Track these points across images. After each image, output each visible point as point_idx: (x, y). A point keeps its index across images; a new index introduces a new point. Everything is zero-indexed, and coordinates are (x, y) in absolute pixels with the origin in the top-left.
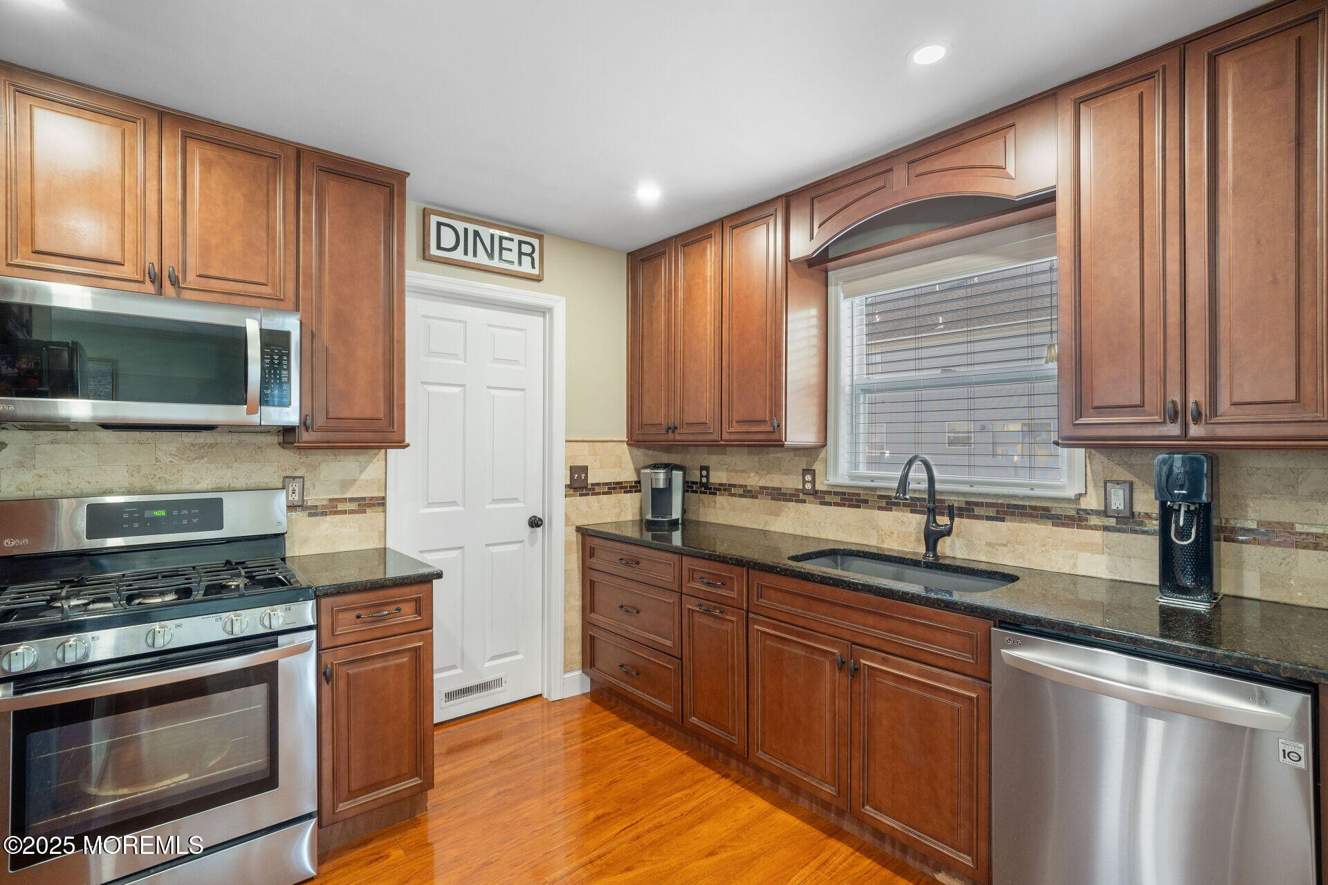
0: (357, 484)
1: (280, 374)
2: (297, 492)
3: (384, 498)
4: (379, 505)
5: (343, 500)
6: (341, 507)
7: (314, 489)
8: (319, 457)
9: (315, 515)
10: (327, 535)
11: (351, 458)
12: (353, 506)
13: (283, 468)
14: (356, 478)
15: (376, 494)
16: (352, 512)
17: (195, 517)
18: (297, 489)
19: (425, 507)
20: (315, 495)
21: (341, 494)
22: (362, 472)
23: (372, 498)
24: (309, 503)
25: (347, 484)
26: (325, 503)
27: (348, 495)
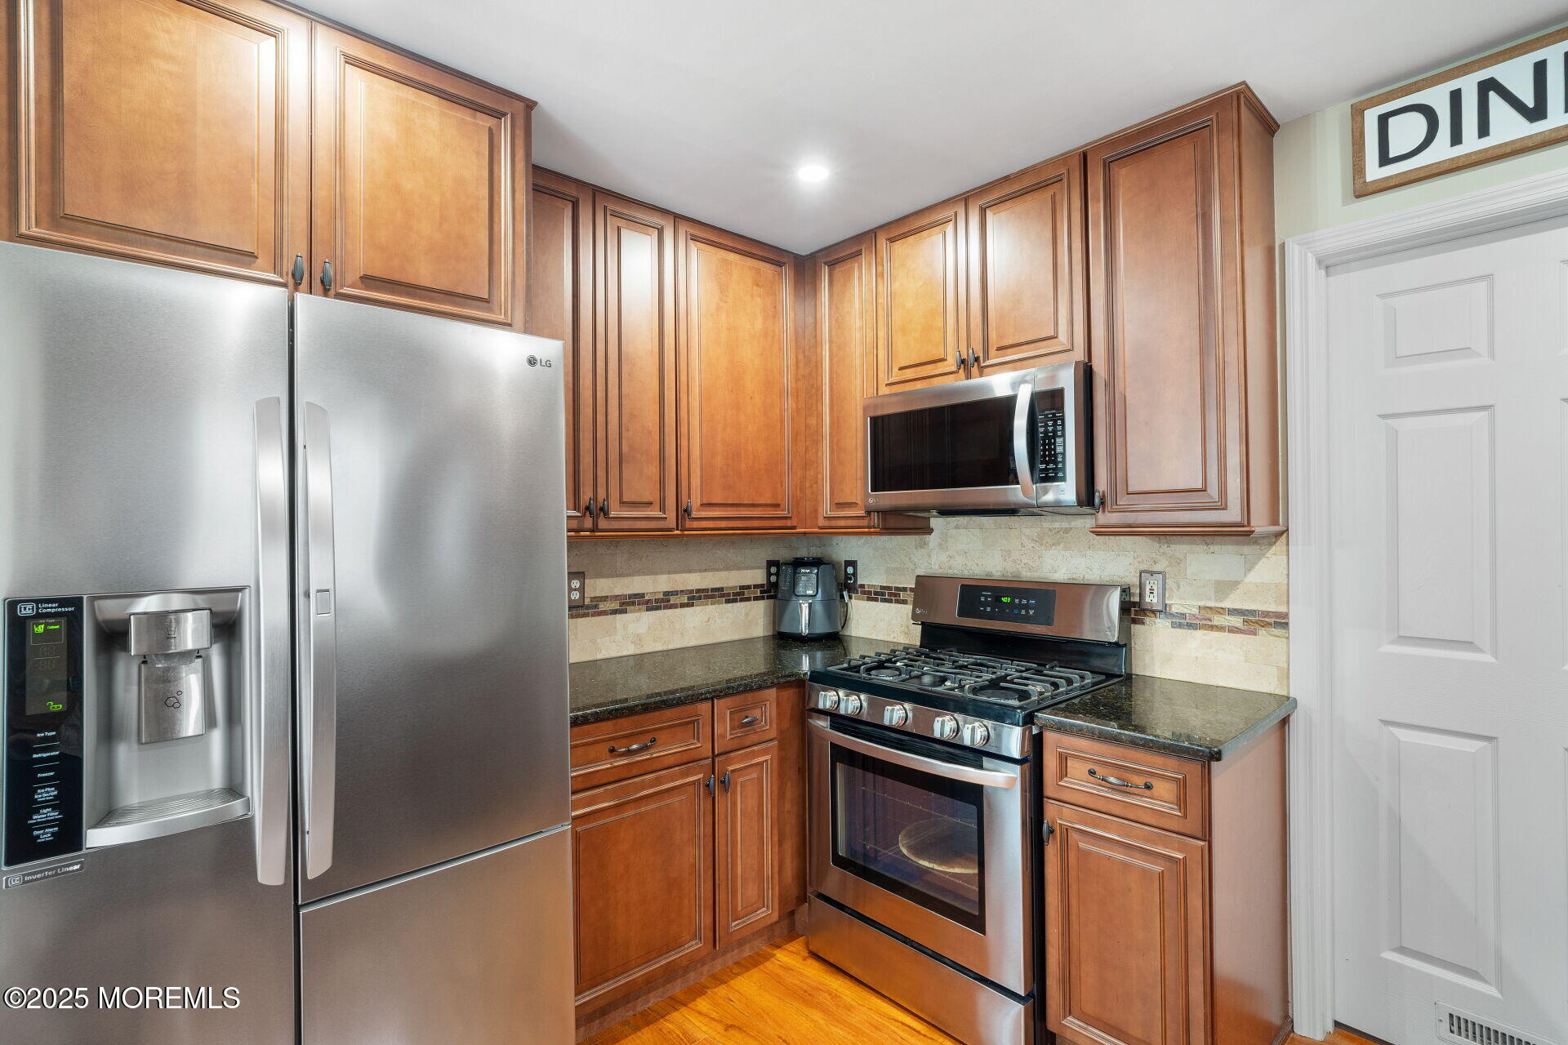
0: (1241, 588)
1: (1055, 443)
2: (1155, 592)
3: (1286, 616)
4: (1277, 625)
5: (1220, 611)
6: (1218, 620)
7: (1178, 590)
8: (1184, 546)
9: (1180, 626)
10: (1197, 658)
11: (1230, 548)
12: (1237, 621)
13: (1140, 559)
14: (1239, 580)
15: (1272, 608)
16: (1233, 630)
17: (1032, 609)
18: (1155, 587)
19: (1393, 642)
20: (1181, 598)
21: (1216, 601)
22: (1250, 570)
23: (1267, 614)
24: (1174, 610)
25: (1225, 587)
26: (1195, 611)
27: (1227, 604)
